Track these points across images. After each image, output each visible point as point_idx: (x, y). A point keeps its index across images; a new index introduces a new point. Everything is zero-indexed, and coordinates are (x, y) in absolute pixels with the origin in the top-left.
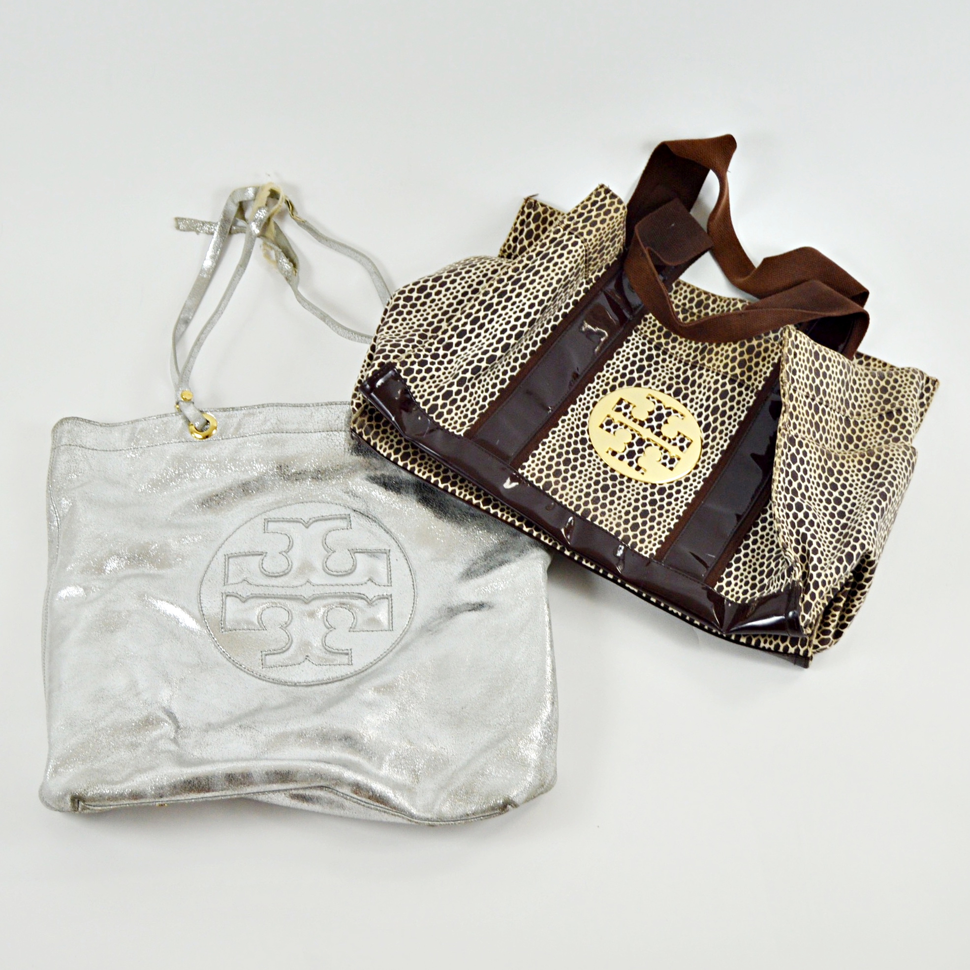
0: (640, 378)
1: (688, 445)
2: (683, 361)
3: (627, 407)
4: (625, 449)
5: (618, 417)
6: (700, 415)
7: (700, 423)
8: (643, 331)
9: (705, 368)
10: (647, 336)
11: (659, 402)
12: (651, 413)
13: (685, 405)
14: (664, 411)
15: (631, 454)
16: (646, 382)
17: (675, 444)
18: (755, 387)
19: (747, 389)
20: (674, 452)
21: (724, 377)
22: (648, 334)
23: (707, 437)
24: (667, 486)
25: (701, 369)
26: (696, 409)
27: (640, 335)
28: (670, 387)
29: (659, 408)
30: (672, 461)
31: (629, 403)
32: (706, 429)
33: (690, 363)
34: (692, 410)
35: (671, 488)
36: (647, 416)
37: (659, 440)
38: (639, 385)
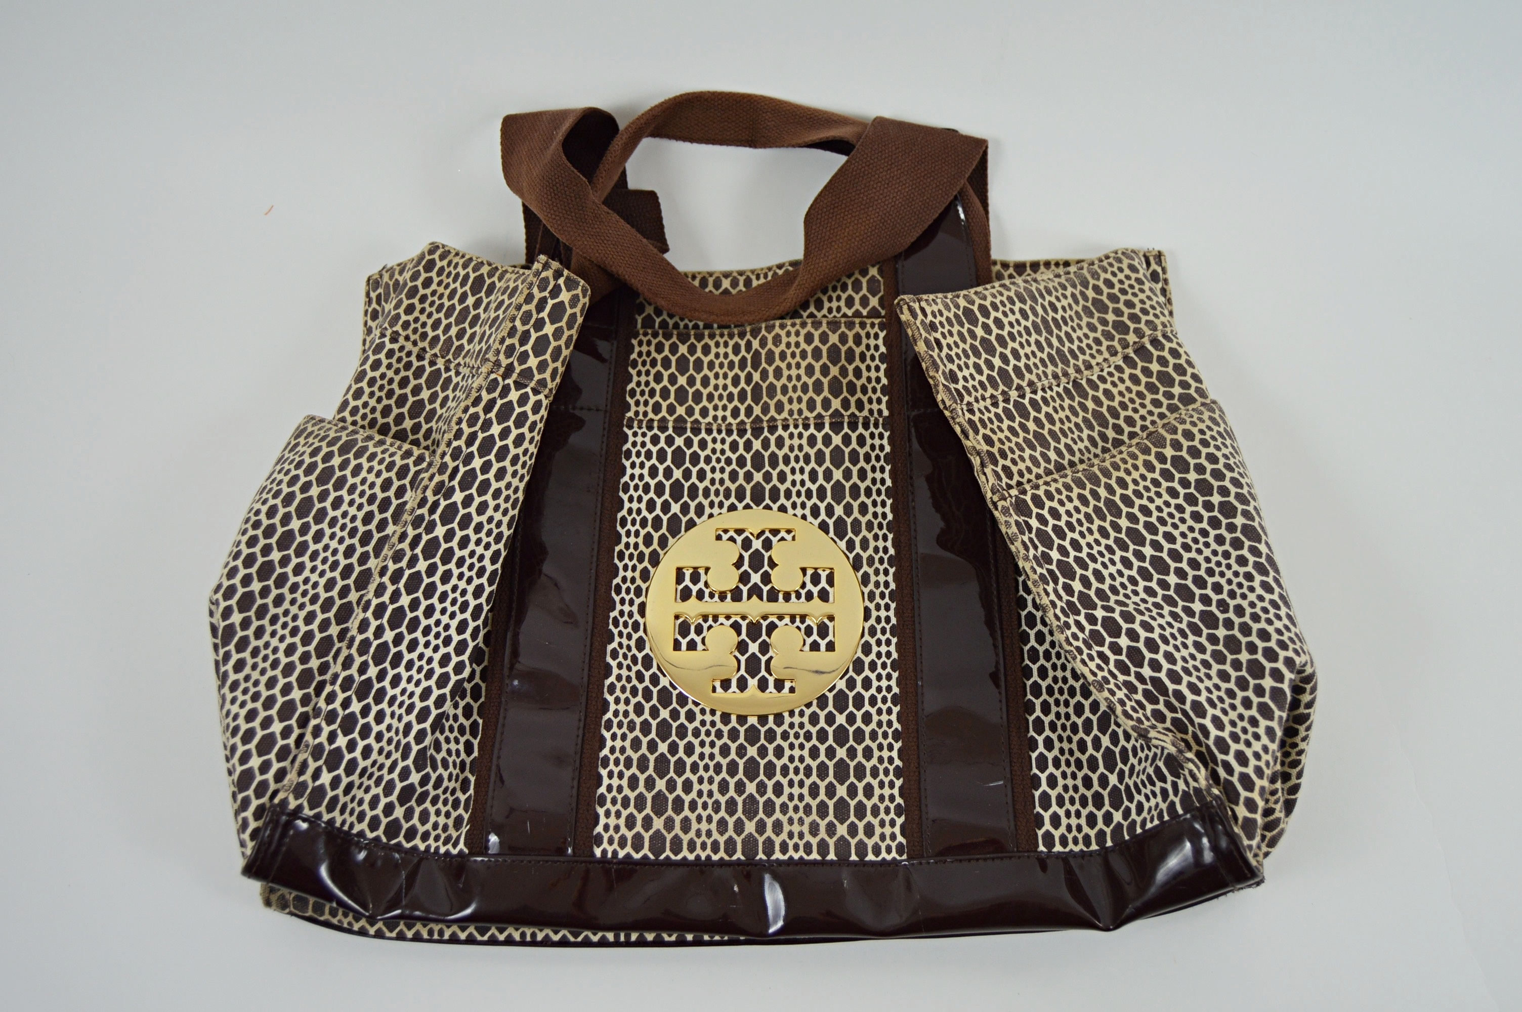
0: (685, 509)
1: (830, 580)
2: (734, 427)
3: (695, 578)
4: (739, 661)
5: (692, 609)
6: (815, 512)
7: (824, 527)
8: (641, 417)
9: (779, 423)
10: (652, 420)
11: (739, 532)
12: (739, 564)
13: (783, 509)
14: (757, 544)
15: (753, 666)
16: (700, 511)
17: (809, 596)
18: (876, 415)
19: (866, 426)
20: (816, 610)
21: (819, 427)
22: (651, 415)
23: (851, 545)
24: (841, 685)
25: (772, 429)
26: (803, 506)
27: (640, 427)
28: (740, 496)
29: (747, 544)
30: (823, 631)
31: (695, 569)
32: (840, 532)
33: (748, 427)
34: (799, 512)
35: (851, 684)
36: (737, 574)
37: (780, 606)
38: (691, 524)
